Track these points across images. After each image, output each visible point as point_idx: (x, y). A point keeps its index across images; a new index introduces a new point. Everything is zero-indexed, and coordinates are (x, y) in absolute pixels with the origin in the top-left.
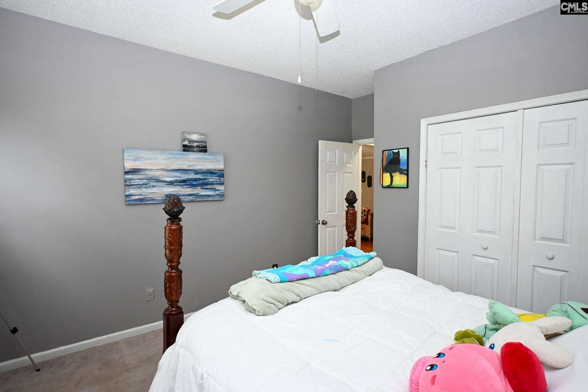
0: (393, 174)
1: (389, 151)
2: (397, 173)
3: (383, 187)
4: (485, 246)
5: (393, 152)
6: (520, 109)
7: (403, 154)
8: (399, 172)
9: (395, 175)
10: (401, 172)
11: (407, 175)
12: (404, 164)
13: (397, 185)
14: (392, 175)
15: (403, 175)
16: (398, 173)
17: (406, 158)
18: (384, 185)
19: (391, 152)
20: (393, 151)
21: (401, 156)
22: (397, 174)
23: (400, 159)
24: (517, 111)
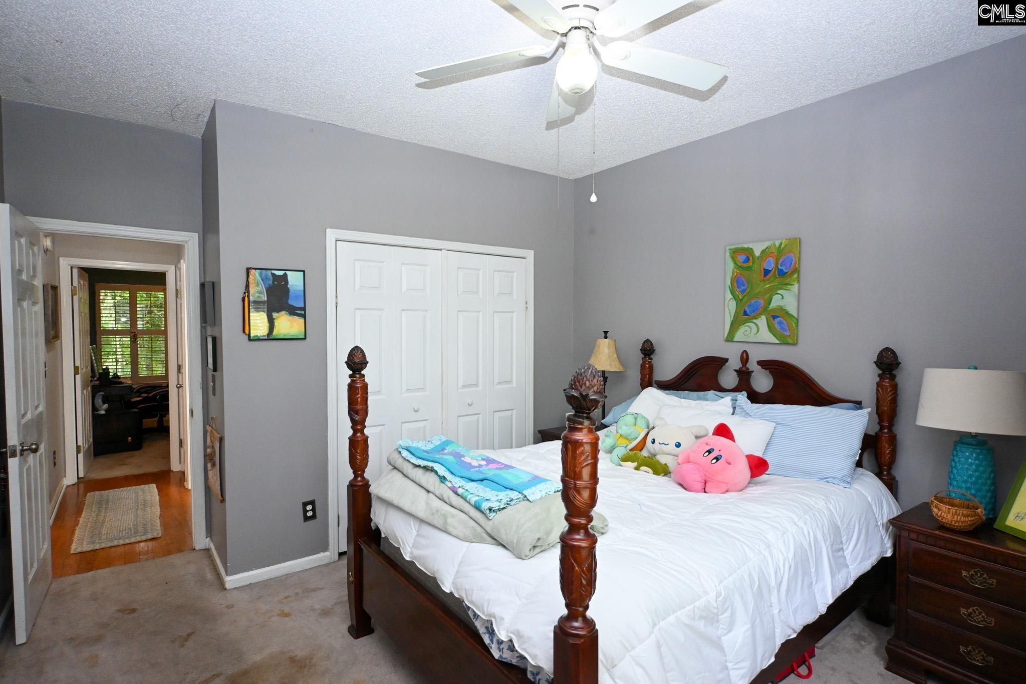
0: (275, 315)
1: (264, 271)
2: (283, 313)
3: (250, 339)
4: (416, 408)
5: (273, 275)
6: (444, 249)
7: (295, 281)
8: (286, 311)
9: (278, 317)
10: (293, 311)
11: (304, 316)
12: (297, 297)
13: (285, 335)
14: (272, 316)
15: (297, 317)
16: (286, 314)
17: (302, 289)
18: (252, 335)
19: (269, 272)
20: (273, 272)
21: (290, 283)
22: (282, 315)
23: (288, 288)
24: (441, 250)
